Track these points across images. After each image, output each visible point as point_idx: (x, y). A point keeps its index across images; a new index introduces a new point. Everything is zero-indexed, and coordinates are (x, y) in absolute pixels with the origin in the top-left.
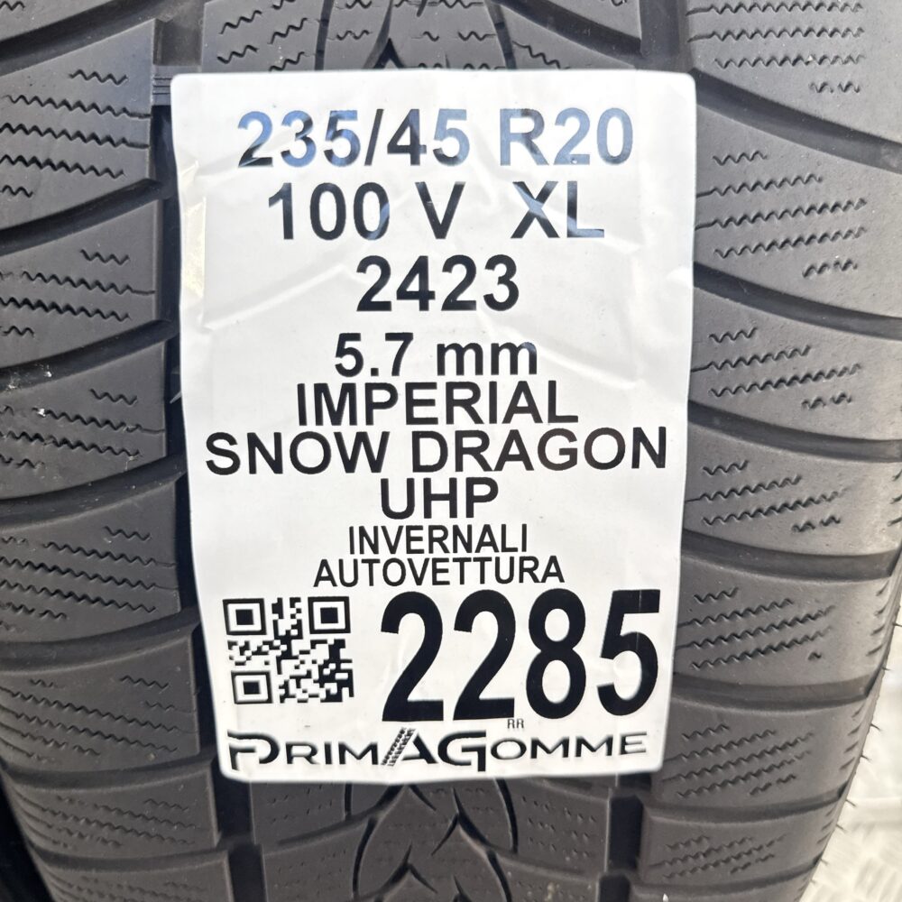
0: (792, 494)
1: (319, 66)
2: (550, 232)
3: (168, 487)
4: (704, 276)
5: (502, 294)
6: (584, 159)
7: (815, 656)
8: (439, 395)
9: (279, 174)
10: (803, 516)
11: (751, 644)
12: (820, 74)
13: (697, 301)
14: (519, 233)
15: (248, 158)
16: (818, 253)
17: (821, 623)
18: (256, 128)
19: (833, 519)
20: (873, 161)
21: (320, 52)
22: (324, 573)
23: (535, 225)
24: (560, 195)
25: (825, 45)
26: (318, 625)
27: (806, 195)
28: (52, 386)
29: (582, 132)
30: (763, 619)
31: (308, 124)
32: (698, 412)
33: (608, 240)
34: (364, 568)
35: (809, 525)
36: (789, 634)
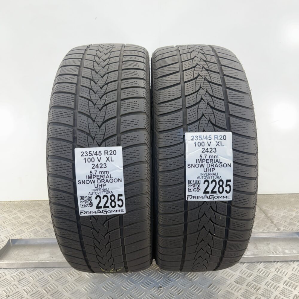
0: (243, 170)
1: (198, 132)
2: (219, 146)
3: (184, 169)
4: (233, 149)
5: (215, 151)
6: (222, 140)
7: (248, 188)
8: (209, 160)
9: (195, 141)
10: (245, 173)
11: (241, 186)
12: (244, 131)
13: (233, 152)
14: (216, 146)
15: (192, 140)
16: (244, 147)
17: (248, 184)
18: (193, 137)
19: (248, 173)
20: (249, 139)
21: (198, 130)
22: (198, 178)
23: (218, 145)
24: (220, 142)
25: (244, 129)
26: (197, 183)
27: (243, 142)
28: (172, 160)
29: (222, 137)
30: (242, 183)
31: (197, 137)
32: (234, 162)
33: (224, 146)
34: (202, 177)
35: (246, 174)
36: (245, 185)
